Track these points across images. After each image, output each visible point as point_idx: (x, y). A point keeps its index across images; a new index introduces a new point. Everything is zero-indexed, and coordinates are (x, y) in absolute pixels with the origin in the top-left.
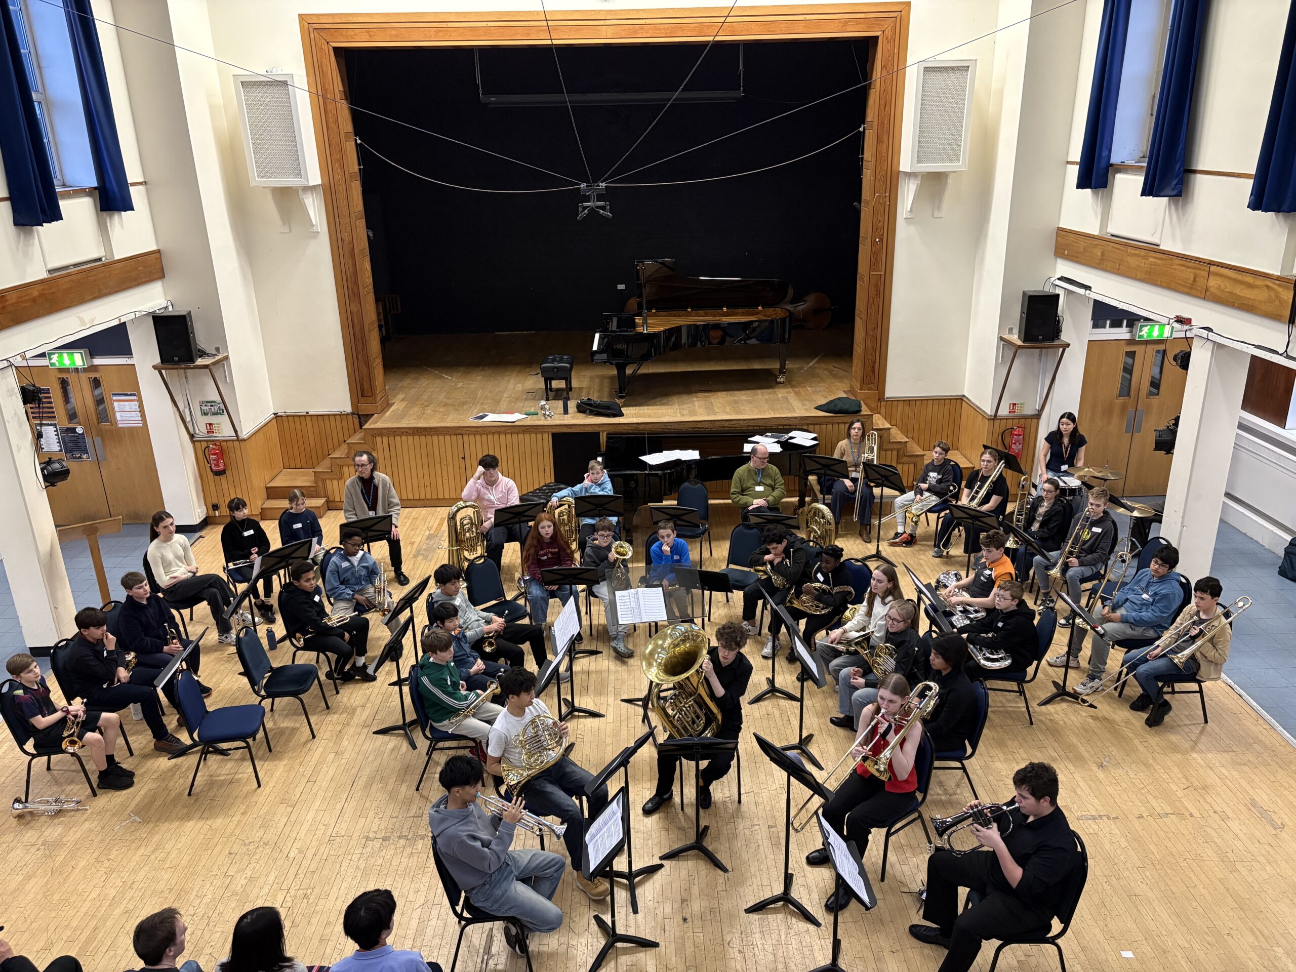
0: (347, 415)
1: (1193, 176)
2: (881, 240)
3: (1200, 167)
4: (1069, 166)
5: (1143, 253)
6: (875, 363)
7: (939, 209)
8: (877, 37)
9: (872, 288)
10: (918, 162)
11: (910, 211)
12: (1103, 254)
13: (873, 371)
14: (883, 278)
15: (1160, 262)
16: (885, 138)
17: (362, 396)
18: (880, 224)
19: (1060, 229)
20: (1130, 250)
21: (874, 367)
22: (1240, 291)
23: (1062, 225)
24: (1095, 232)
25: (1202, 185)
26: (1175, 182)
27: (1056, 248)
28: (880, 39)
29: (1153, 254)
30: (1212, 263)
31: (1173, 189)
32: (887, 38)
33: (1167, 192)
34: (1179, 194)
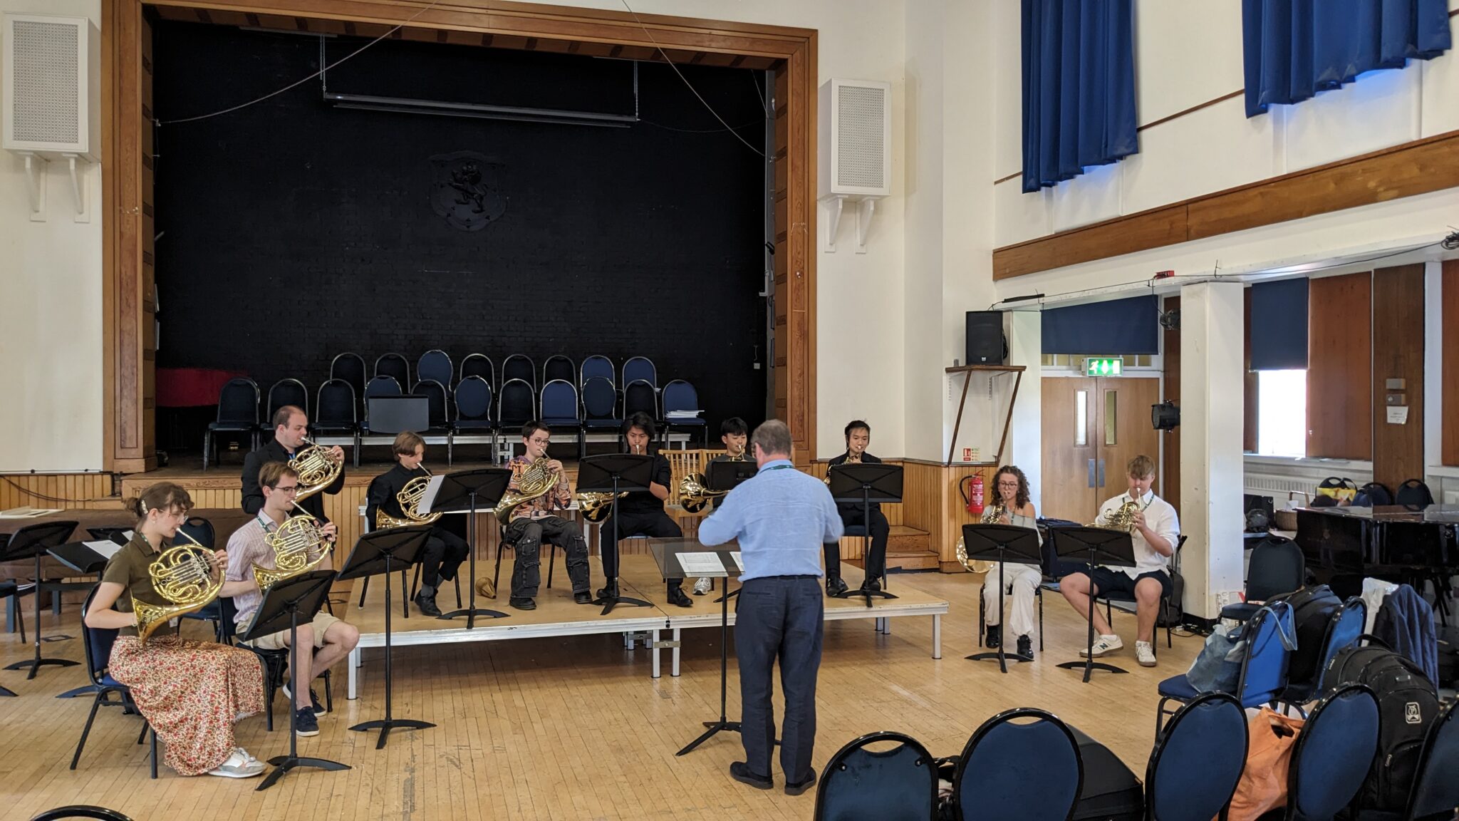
0: (93, 475)
2: (802, 274)
4: (996, 186)
5: (1103, 229)
7: (863, 242)
8: (786, 60)
9: (795, 327)
10: (840, 184)
11: (831, 245)
12: (1054, 252)
13: (802, 426)
14: (806, 314)
15: (1122, 229)
17: (122, 448)
18: (799, 257)
19: (998, 250)
20: (1087, 233)
21: (802, 421)
22: (1227, 213)
23: (998, 246)
24: (1044, 235)
26: (1129, 140)
27: (995, 273)
28: (790, 61)
29: (1117, 224)
30: (1188, 203)
31: (1128, 147)
32: (796, 61)
33: (1122, 150)
34: (1135, 150)
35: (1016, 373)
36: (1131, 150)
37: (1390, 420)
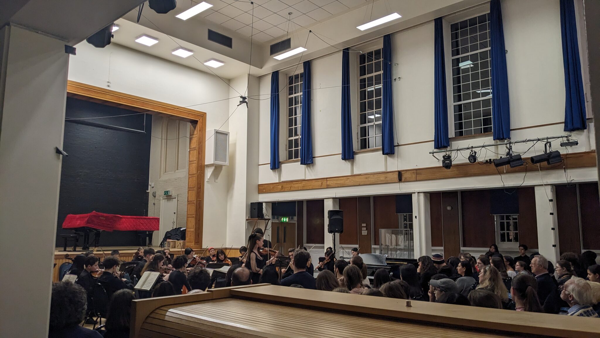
1: (314, 159)
3: (316, 156)
4: (259, 166)
5: (300, 182)
6: (199, 234)
7: (217, 179)
9: (198, 205)
10: (215, 160)
11: (209, 179)
12: (282, 187)
13: (199, 237)
14: (201, 200)
15: (306, 183)
16: (201, 153)
18: (200, 182)
19: (259, 185)
20: (294, 183)
21: (199, 235)
22: (339, 182)
23: (259, 184)
24: (277, 181)
25: (317, 161)
26: (311, 160)
27: (259, 191)
28: (199, 121)
29: (304, 181)
30: (327, 178)
31: (310, 162)
32: (201, 122)
33: (309, 162)
34: (312, 163)
35: (267, 221)
36: (311, 162)
37: (363, 234)
